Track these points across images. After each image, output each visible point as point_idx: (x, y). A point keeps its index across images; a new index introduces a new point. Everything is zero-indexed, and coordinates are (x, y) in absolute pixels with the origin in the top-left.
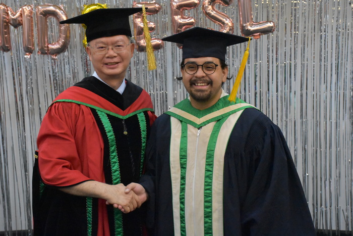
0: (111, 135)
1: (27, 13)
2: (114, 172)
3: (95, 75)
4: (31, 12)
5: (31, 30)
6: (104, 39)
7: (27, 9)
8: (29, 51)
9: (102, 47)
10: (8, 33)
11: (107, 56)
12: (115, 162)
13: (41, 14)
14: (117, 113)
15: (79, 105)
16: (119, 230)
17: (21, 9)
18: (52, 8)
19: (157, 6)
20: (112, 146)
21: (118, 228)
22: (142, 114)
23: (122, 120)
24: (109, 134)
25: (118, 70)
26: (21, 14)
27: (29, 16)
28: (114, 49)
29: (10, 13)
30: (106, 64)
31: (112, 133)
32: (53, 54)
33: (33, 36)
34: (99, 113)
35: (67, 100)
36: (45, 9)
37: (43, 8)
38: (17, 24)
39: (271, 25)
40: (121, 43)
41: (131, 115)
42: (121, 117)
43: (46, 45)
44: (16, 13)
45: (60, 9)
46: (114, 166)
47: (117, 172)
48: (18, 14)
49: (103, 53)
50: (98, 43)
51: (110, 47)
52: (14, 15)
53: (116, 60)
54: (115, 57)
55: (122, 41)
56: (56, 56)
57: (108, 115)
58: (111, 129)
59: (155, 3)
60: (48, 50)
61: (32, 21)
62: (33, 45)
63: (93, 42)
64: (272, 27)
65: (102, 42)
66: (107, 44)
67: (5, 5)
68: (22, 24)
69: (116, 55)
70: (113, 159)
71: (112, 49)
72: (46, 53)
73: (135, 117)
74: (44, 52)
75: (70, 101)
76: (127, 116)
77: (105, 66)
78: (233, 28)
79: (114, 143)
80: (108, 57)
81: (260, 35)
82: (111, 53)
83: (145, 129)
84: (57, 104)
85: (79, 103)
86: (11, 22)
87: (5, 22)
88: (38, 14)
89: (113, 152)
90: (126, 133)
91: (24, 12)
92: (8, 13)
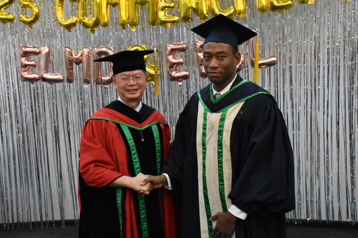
0: (131, 142)
1: (86, 53)
2: (137, 169)
3: (119, 99)
4: (89, 53)
5: (88, 66)
6: (127, 73)
7: (86, 51)
8: (87, 82)
9: (125, 79)
10: (72, 69)
11: (129, 84)
12: (136, 162)
13: (96, 54)
14: (135, 126)
15: (107, 121)
16: (143, 212)
17: (81, 51)
18: (104, 49)
19: (185, 46)
20: (133, 150)
21: (142, 210)
22: (156, 126)
23: (139, 131)
24: (130, 142)
25: (137, 95)
26: (82, 54)
27: (88, 56)
28: (134, 80)
29: (73, 54)
30: (128, 90)
31: (132, 141)
32: (105, 84)
33: (90, 70)
34: (122, 126)
35: (98, 118)
36: (99, 50)
37: (98, 49)
38: (79, 62)
39: (274, 59)
40: (138, 76)
41: (146, 127)
42: (139, 129)
43: (100, 77)
44: (78, 54)
45: (110, 49)
46: (136, 165)
47: (139, 169)
48: (79, 55)
49: (126, 82)
50: (122, 75)
51: (131, 78)
52: (76, 56)
53: (135, 87)
54: (135, 85)
55: (140, 74)
56: (107, 85)
57: (129, 128)
58: (131, 138)
59: (183, 44)
60: (101, 81)
61: (90, 60)
62: (90, 78)
63: (118, 75)
64: (275, 61)
65: (125, 75)
66: (129, 76)
67: (69, 48)
68: (82, 62)
69: (135, 84)
70: (135, 159)
71: (133, 80)
72: (100, 84)
73: (150, 128)
74: (98, 82)
75: (101, 118)
76: (144, 128)
77: (127, 92)
78: (244, 62)
79: (134, 148)
80: (130, 86)
81: (266, 67)
82: (132, 82)
83: (158, 136)
84: (91, 121)
85: (107, 119)
86: (74, 60)
87: (70, 61)
88: (94, 54)
89: (134, 154)
90: (143, 140)
91: (84, 53)
92: (72, 54)
